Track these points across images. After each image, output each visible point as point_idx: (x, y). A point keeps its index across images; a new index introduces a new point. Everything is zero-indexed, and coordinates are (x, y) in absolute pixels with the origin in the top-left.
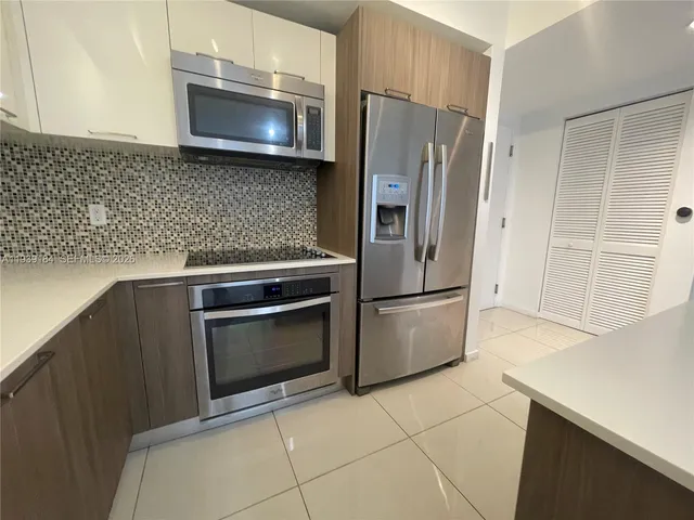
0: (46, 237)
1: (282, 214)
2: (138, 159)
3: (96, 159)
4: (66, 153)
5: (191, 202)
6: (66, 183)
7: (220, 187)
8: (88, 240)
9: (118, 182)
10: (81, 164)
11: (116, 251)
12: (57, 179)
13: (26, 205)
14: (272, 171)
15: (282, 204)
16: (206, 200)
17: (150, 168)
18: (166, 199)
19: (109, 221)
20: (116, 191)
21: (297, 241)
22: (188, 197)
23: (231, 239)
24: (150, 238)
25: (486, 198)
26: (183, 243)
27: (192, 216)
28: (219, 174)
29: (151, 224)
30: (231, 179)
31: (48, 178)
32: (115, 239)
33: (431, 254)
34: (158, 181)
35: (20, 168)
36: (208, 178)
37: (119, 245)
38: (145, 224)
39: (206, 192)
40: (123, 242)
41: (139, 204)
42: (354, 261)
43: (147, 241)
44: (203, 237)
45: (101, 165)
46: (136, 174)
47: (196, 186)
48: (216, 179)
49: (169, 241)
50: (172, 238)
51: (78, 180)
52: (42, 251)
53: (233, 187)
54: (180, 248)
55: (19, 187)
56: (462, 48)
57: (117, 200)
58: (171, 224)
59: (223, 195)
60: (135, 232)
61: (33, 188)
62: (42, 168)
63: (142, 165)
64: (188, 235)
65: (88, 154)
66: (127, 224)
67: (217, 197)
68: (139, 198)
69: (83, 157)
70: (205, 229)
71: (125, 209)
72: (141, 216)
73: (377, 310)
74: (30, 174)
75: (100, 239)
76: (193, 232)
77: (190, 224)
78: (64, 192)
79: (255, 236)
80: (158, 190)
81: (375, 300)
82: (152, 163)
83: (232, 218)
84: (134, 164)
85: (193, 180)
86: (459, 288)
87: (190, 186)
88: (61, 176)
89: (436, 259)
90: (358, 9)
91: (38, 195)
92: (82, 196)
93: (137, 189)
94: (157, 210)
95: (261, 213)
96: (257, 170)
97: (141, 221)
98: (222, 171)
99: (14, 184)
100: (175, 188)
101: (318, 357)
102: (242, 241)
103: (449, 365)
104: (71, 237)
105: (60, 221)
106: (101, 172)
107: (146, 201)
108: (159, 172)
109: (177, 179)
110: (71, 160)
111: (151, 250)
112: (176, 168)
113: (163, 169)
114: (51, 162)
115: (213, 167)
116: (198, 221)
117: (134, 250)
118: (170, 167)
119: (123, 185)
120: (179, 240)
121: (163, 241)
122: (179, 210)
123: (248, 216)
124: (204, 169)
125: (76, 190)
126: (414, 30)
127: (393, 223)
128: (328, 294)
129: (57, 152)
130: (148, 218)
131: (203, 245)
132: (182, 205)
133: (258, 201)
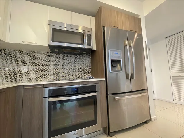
0: (8, 76)
1: (80, 68)
2: (39, 53)
3: (27, 53)
4: (19, 52)
5: (53, 65)
6: (17, 60)
7: (62, 60)
8: (21, 76)
9: (33, 59)
10: (23, 54)
11: (29, 80)
12: (15, 59)
13: (5, 66)
14: (77, 55)
15: (81, 65)
16: (57, 64)
17: (42, 55)
18: (46, 64)
19: (28, 71)
20: (31, 62)
21: (85, 76)
22: (52, 63)
23: (64, 76)
24: (39, 76)
25: (147, 58)
26: (49, 77)
27: (53, 69)
28: (62, 56)
29: (40, 71)
30: (65, 58)
31: (13, 58)
32: (29, 76)
33: (132, 77)
34: (44, 59)
35: (6, 56)
36: (58, 58)
37: (30, 78)
38: (39, 71)
39: (58, 62)
40: (31, 77)
41: (38, 65)
42: (104, 79)
43: (38, 77)
44: (56, 75)
45: (28, 55)
46: (38, 57)
47: (55, 60)
48: (61, 58)
49: (45, 76)
50: (46, 76)
51: (21, 59)
52: (6, 80)
53: (66, 60)
54: (48, 79)
55: (4, 61)
56: (132, 16)
57: (31, 64)
58: (46, 71)
59: (63, 62)
60: (35, 74)
61: (8, 61)
62: (12, 56)
63: (40, 54)
64: (51, 75)
65: (25, 52)
66: (33, 71)
67: (61, 63)
68: (38, 64)
69: (24, 53)
70: (57, 73)
71: (33, 67)
72: (37, 69)
73: (114, 98)
74: (8, 57)
75: (24, 76)
76: (53, 74)
77: (52, 71)
78: (16, 62)
79: (72, 75)
80: (44, 61)
81: (113, 94)
82: (43, 54)
83: (65, 69)
84: (38, 54)
85: (54, 58)
86: (144, 90)
87: (53, 60)
88: (17, 58)
89: (134, 78)
90: (100, 7)
91: (9, 63)
92: (21, 63)
93: (38, 61)
94: (43, 67)
95: (74, 68)
96: (73, 55)
97: (37, 71)
98: (63, 56)
99: (3, 60)
100: (48, 60)
101: (93, 118)
102: (68, 76)
103: (146, 122)
104: (16, 76)
105: (14, 71)
106: (28, 56)
107: (40, 64)
108: (45, 56)
109: (49, 58)
110: (20, 53)
111: (39, 79)
112: (50, 55)
113: (46, 55)
114: (15, 54)
115: (60, 55)
116: (55, 70)
117: (34, 79)
118: (48, 55)
119: (34, 60)
120: (48, 76)
121: (43, 76)
122: (49, 67)
123: (70, 68)
124: (58, 55)
125: (20, 62)
126: (117, 12)
127: (117, 66)
128: (95, 92)
129: (17, 51)
130: (39, 70)
131: (56, 78)
132: (50, 65)
133: (73, 64)
